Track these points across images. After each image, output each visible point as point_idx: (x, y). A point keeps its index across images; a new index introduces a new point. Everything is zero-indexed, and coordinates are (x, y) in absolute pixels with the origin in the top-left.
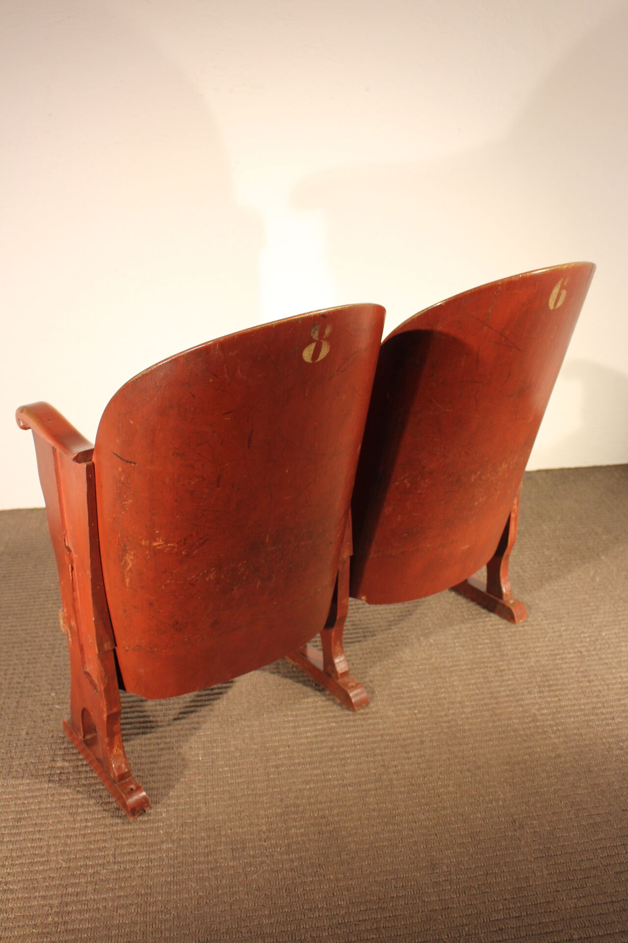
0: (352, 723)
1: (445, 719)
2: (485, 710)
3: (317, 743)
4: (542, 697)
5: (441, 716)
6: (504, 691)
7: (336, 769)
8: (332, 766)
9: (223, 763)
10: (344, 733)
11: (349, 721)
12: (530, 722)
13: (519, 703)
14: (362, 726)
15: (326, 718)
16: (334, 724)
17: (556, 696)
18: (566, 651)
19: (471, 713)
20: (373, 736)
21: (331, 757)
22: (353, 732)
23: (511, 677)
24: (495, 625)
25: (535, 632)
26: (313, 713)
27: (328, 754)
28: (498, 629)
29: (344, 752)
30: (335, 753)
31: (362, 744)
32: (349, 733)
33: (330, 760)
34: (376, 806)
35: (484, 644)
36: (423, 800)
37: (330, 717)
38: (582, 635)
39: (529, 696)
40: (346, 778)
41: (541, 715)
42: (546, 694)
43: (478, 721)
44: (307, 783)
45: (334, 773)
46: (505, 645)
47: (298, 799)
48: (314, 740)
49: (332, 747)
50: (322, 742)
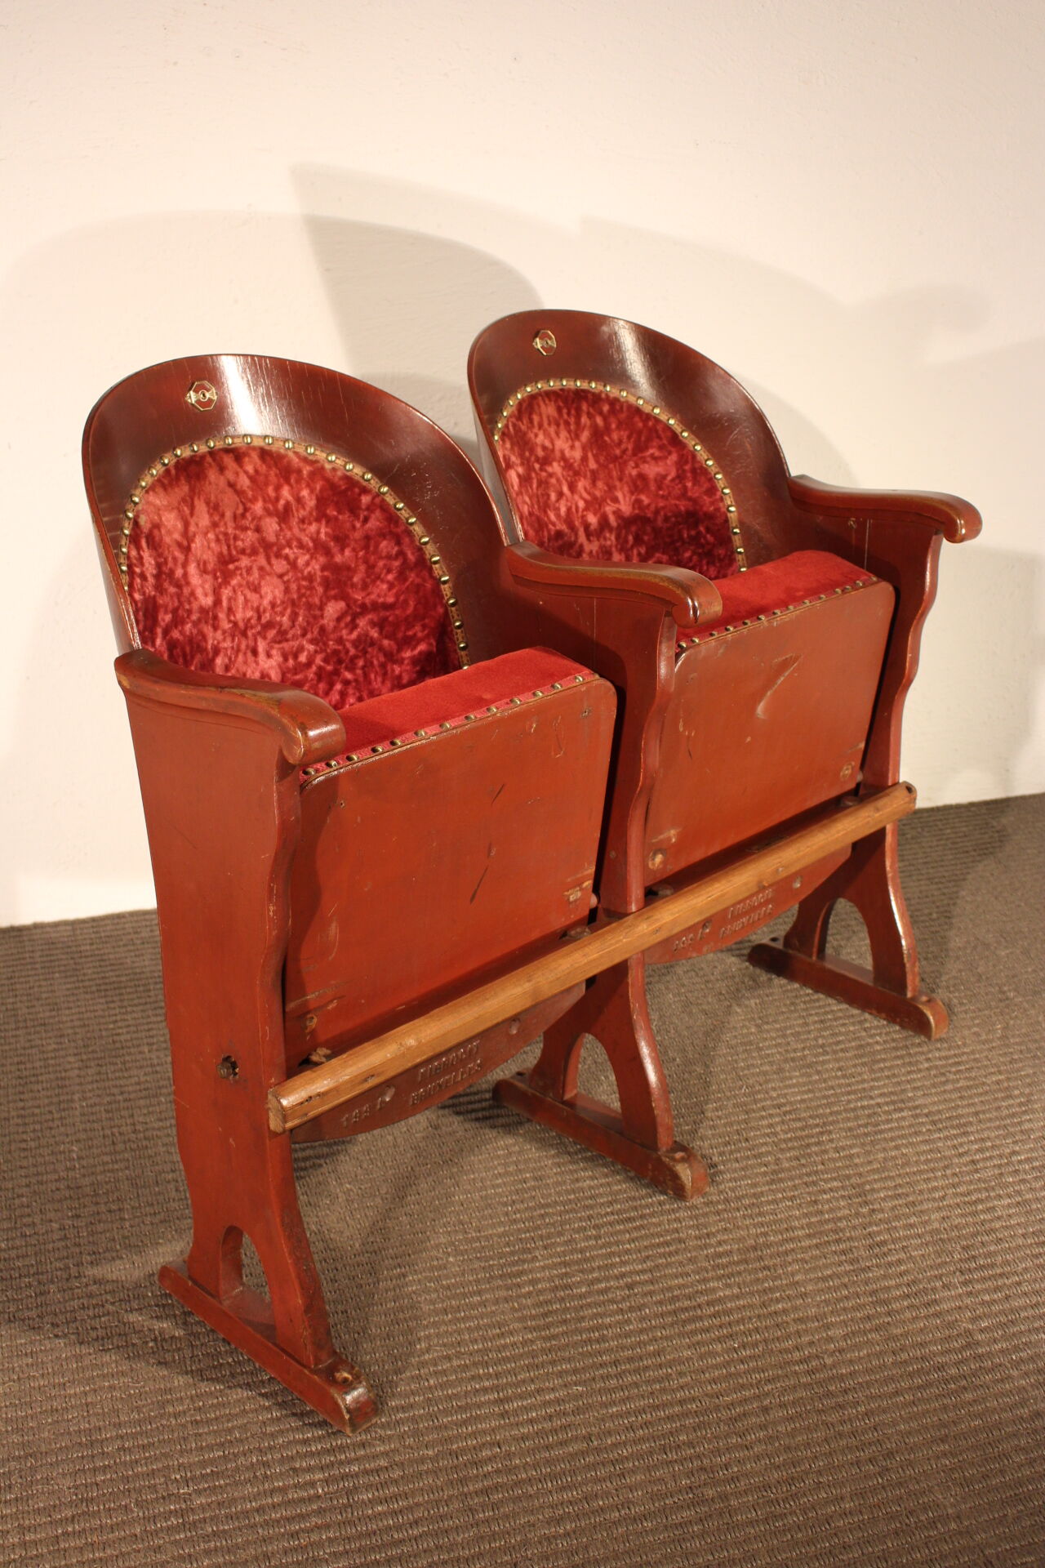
0: (614, 1382)
1: (797, 1355)
2: (871, 1331)
3: (555, 1431)
4: (971, 1293)
5: (787, 1351)
6: (898, 1286)
7: (609, 1484)
8: (598, 1480)
9: (370, 1496)
10: (605, 1405)
11: (608, 1377)
12: (963, 1348)
13: (932, 1310)
14: (636, 1385)
15: (560, 1374)
16: (580, 1388)
17: (997, 1289)
18: (992, 1194)
19: (845, 1337)
20: (664, 1406)
21: (590, 1459)
22: (623, 1401)
23: (902, 1255)
24: (843, 1148)
25: (922, 1158)
26: (529, 1368)
27: (584, 1453)
28: (851, 1156)
29: (615, 1445)
30: (598, 1450)
31: (646, 1424)
32: (613, 1403)
33: (593, 1466)
34: (711, 1558)
35: (831, 1190)
36: (800, 1535)
37: (566, 1372)
38: (1014, 1158)
39: (947, 1293)
40: (633, 1503)
41: (981, 1331)
42: (978, 1287)
43: (861, 1354)
44: (559, 1521)
45: (607, 1494)
46: (873, 1190)
47: (547, 1559)
48: (547, 1425)
49: (588, 1438)
50: (564, 1428)
